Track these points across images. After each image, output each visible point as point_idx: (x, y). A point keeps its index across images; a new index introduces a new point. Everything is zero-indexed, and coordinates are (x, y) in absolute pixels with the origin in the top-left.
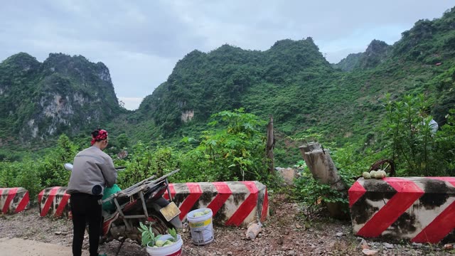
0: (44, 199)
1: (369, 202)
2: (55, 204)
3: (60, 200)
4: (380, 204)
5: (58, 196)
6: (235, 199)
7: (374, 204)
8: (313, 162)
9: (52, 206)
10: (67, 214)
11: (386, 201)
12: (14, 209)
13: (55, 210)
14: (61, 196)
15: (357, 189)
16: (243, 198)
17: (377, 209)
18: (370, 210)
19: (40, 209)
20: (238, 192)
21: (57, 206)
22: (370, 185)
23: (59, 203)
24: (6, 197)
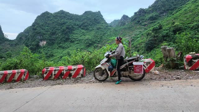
0: (46, 72)
1: (193, 60)
2: (53, 73)
3: (57, 72)
4: (196, 61)
5: (55, 70)
6: (146, 64)
7: (195, 61)
8: (170, 51)
9: (52, 75)
10: (61, 78)
11: (198, 59)
12: (24, 79)
13: (53, 76)
14: (57, 70)
15: (189, 57)
16: (150, 64)
17: (195, 62)
18: (193, 63)
19: (43, 77)
20: (148, 62)
21: (55, 75)
22: (193, 56)
23: (56, 73)
24: (20, 74)
